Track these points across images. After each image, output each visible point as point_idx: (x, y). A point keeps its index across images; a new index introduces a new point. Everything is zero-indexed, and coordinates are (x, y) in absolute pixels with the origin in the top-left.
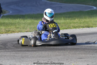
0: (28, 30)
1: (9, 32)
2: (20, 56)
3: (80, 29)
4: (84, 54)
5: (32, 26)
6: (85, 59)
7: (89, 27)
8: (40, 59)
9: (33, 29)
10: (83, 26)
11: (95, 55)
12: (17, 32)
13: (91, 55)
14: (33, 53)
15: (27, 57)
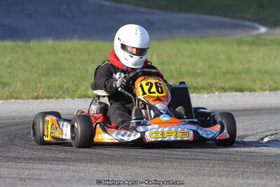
0: (40, 93)
2: (13, 176)
3: (211, 94)
4: (227, 176)
5: (54, 78)
7: (241, 90)
9: (58, 90)
10: (223, 85)
11: (264, 182)
12: (5, 96)
13: (250, 181)
14: (56, 166)
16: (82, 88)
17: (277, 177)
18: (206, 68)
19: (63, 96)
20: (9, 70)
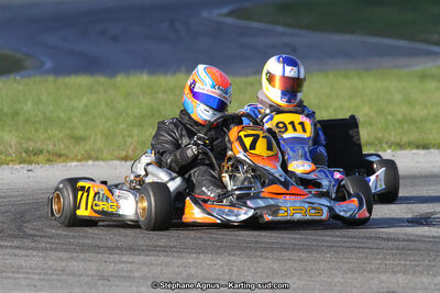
0: (130, 151)
1: (41, 157)
2: (90, 273)
4: (405, 272)
7: (425, 147)
10: (398, 140)
12: (79, 156)
13: (439, 279)
14: (153, 258)
15: (125, 277)
18: (373, 114)
20: (85, 119)
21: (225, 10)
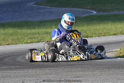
0: (9, 42)
4: (82, 71)
6: (83, 77)
8: (26, 79)
9: (16, 41)
11: (96, 73)
13: (91, 73)
14: (16, 71)
15: (9, 77)
16: (26, 40)
17: (101, 70)
19: (18, 43)
21: (33, 3)
